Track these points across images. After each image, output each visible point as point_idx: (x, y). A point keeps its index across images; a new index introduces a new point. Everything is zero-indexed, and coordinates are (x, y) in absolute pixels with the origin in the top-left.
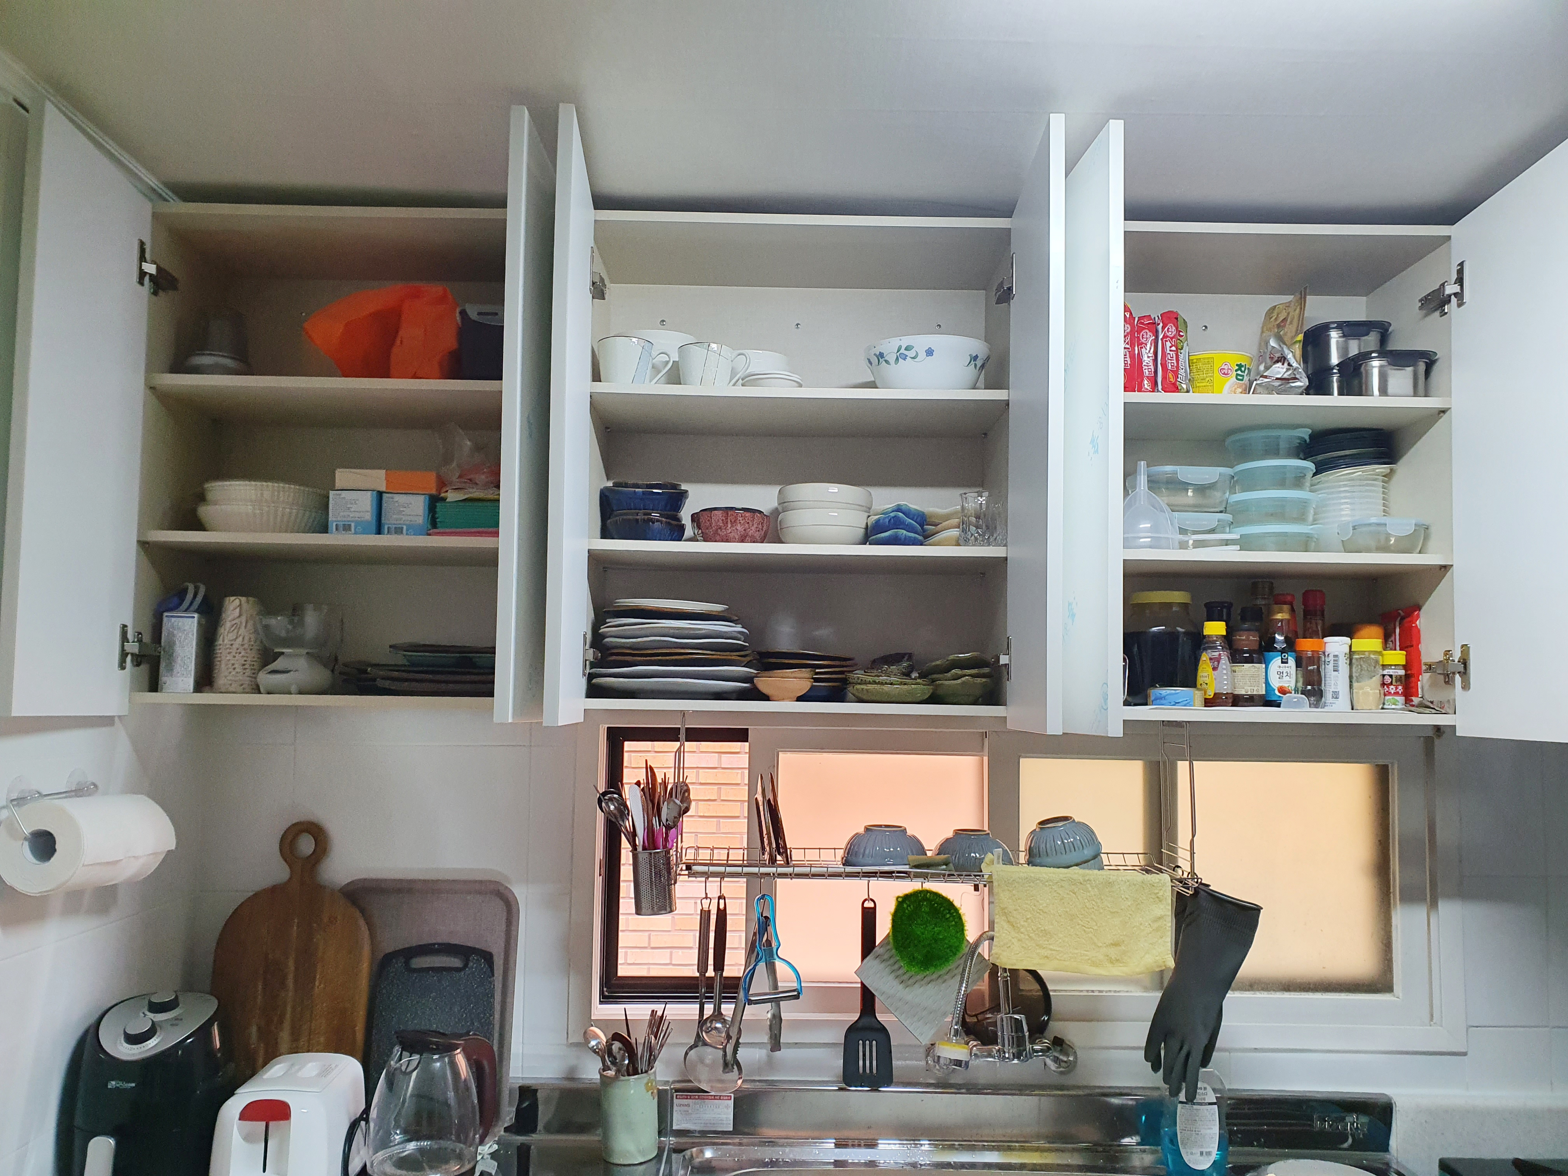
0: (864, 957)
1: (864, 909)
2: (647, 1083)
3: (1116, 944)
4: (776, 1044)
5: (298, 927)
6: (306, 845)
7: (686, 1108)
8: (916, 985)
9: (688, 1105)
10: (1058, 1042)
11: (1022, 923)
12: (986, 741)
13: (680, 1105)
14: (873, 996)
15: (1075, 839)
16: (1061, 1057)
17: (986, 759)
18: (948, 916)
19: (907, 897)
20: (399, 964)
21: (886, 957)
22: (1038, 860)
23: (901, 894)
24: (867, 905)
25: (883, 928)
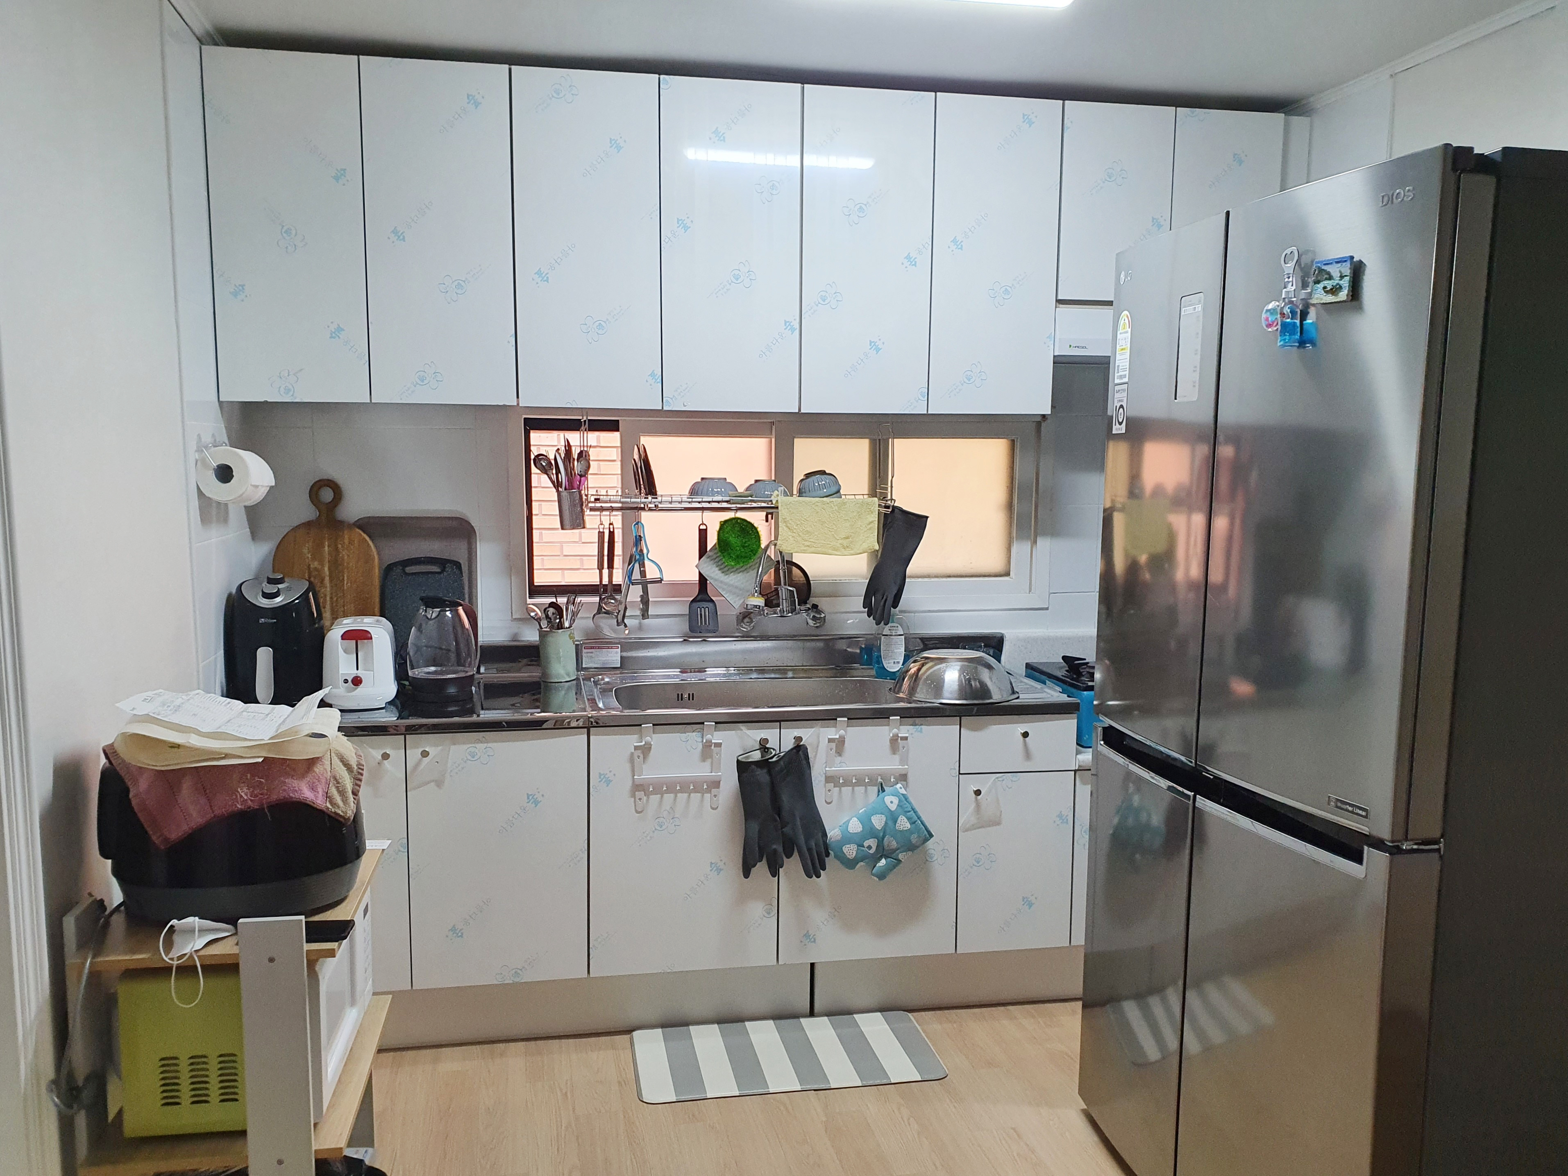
0: (700, 558)
1: (700, 530)
2: (570, 635)
3: (847, 538)
4: (645, 614)
5: (329, 546)
6: (327, 495)
7: (591, 655)
8: (732, 574)
9: (592, 653)
10: (815, 607)
11: (795, 527)
12: (774, 427)
13: (587, 653)
14: (706, 580)
15: (826, 482)
16: (816, 615)
17: (773, 440)
18: (751, 532)
19: (726, 522)
20: (399, 570)
21: (715, 556)
22: (804, 495)
23: (723, 520)
24: (702, 527)
25: (712, 540)
